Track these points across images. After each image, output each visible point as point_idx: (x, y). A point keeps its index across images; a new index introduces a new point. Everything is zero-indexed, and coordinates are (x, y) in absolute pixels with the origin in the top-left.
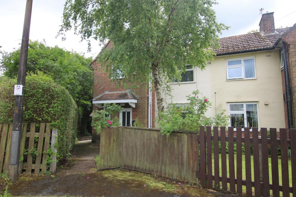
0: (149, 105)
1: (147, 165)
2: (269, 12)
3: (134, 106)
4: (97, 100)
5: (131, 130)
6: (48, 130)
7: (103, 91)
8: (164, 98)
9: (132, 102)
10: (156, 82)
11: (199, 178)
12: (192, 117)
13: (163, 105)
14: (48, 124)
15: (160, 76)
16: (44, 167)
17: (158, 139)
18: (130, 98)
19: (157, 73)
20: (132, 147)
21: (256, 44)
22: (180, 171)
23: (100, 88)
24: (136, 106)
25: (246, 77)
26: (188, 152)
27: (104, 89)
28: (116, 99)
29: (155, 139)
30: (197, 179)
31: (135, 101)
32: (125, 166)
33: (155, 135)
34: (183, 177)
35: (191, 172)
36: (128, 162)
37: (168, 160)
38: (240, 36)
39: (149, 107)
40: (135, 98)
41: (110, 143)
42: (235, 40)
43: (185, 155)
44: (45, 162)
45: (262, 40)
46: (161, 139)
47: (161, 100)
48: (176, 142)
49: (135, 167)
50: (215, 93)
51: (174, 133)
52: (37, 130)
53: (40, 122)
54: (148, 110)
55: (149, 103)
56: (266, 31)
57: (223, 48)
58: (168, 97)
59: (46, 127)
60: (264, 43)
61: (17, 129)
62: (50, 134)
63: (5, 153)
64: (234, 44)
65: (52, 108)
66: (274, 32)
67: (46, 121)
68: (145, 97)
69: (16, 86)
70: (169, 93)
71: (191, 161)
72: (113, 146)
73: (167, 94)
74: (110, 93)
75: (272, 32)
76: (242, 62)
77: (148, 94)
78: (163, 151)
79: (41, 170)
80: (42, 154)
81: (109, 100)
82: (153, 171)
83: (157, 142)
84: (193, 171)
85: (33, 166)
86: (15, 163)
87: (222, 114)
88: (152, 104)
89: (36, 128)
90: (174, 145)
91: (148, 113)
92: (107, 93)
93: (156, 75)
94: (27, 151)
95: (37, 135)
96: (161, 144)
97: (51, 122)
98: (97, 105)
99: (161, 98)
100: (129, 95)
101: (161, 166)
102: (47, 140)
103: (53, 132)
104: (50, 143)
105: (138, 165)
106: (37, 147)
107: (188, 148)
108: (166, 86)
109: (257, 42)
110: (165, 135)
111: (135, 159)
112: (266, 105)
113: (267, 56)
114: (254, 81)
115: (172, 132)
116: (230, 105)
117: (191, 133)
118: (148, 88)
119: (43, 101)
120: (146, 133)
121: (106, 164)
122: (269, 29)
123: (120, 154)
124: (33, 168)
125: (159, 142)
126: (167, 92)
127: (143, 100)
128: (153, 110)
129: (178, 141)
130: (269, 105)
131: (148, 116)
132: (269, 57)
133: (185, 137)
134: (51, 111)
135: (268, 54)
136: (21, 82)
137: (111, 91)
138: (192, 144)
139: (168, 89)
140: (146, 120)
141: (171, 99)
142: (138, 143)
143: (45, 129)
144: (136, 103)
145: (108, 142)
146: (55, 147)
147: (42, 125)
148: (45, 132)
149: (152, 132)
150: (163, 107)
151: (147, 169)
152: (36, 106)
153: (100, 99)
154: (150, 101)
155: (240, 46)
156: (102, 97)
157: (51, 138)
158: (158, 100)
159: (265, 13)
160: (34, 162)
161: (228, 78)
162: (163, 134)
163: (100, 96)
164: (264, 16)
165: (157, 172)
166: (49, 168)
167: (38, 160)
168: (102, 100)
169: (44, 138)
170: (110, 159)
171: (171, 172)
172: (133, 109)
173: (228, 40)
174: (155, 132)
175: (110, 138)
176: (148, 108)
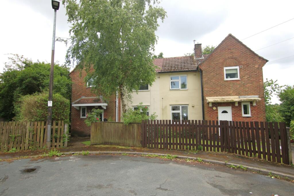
0: (117, 107)
1: (117, 141)
2: (199, 43)
3: (105, 108)
4: (76, 103)
5: (108, 123)
6: (63, 124)
7: (80, 96)
8: (126, 104)
9: (104, 105)
10: (122, 95)
11: (142, 144)
12: (139, 116)
13: (126, 109)
14: (63, 121)
15: (124, 89)
16: (61, 144)
17: (123, 127)
18: (103, 102)
19: (122, 89)
20: (109, 132)
21: (189, 66)
22: (133, 142)
23: (77, 94)
24: (107, 108)
25: (182, 88)
26: (137, 133)
27: (81, 95)
28: (92, 103)
29: (121, 127)
30: (141, 144)
31: (106, 104)
32: (105, 142)
33: (121, 125)
34: (134, 144)
35: (138, 142)
36: (107, 140)
37: (127, 137)
38: (181, 57)
39: (117, 109)
40: (105, 102)
41: (96, 131)
42: (178, 61)
43: (136, 134)
44: (62, 141)
45: (193, 62)
46: (124, 127)
47: (125, 105)
48: (131, 128)
49: (111, 142)
50: (163, 98)
51: (130, 124)
52: (57, 124)
53: (58, 120)
54: (115, 111)
55: (117, 105)
56: (197, 56)
57: (169, 66)
58: (130, 103)
59: (61, 123)
60: (193, 65)
61: (50, 124)
62: (64, 126)
63: (40, 137)
64: (176, 64)
65: (66, 112)
66: (201, 57)
67: (62, 119)
68: (113, 102)
69: (49, 102)
70: (130, 100)
71: (138, 137)
72: (98, 132)
73: (129, 100)
74: (86, 98)
75: (200, 57)
76: (180, 78)
77: (116, 99)
78: (125, 133)
79: (60, 146)
80: (60, 137)
81: (86, 103)
82: (120, 143)
83: (122, 129)
84: (139, 141)
85: (55, 144)
86: (49, 141)
87: (154, 114)
88: (119, 106)
89: (56, 123)
90: (130, 129)
91: (115, 113)
92: (84, 98)
93: (122, 90)
94: (52, 136)
95: (57, 127)
96: (124, 130)
97: (64, 120)
98: (76, 108)
99: (124, 104)
100: (101, 100)
101: (124, 140)
102: (62, 130)
103: (65, 125)
104: (64, 132)
105: (112, 141)
106: (57, 134)
107: (137, 131)
108: (128, 95)
109: (190, 64)
110: (126, 125)
111: (110, 138)
112: (193, 107)
113: (194, 75)
114: (187, 91)
115: (129, 123)
116: (172, 107)
117: (138, 123)
118: (116, 96)
119: (60, 109)
120: (116, 124)
121: (95, 142)
122: (198, 55)
123: (102, 136)
124: (56, 145)
125: (123, 129)
126: (129, 99)
127: (112, 104)
128: (119, 110)
129: (132, 127)
130: (194, 107)
131: (116, 115)
132: (195, 76)
133: (136, 125)
134: (65, 114)
135: (195, 74)
136: (51, 100)
137: (86, 97)
138: (139, 128)
139: (130, 97)
140: (114, 118)
141: (132, 103)
142: (112, 130)
143: (61, 124)
144: (106, 106)
145: (95, 130)
146: (67, 133)
147: (60, 122)
148: (61, 125)
149: (120, 124)
150: (126, 110)
151: (117, 143)
152: (56, 112)
153: (78, 103)
154: (117, 104)
155: (179, 66)
156: (79, 101)
157: (64, 129)
158: (123, 105)
159: (197, 43)
160: (56, 142)
161: (171, 89)
162: (125, 124)
163: (78, 100)
164: (196, 45)
165: (122, 143)
166: (64, 144)
167: (58, 141)
168: (80, 103)
169: (61, 129)
170: (97, 139)
171: (129, 143)
172: (104, 110)
173: (173, 60)
174: (121, 124)
175: (96, 128)
176: (115, 109)
